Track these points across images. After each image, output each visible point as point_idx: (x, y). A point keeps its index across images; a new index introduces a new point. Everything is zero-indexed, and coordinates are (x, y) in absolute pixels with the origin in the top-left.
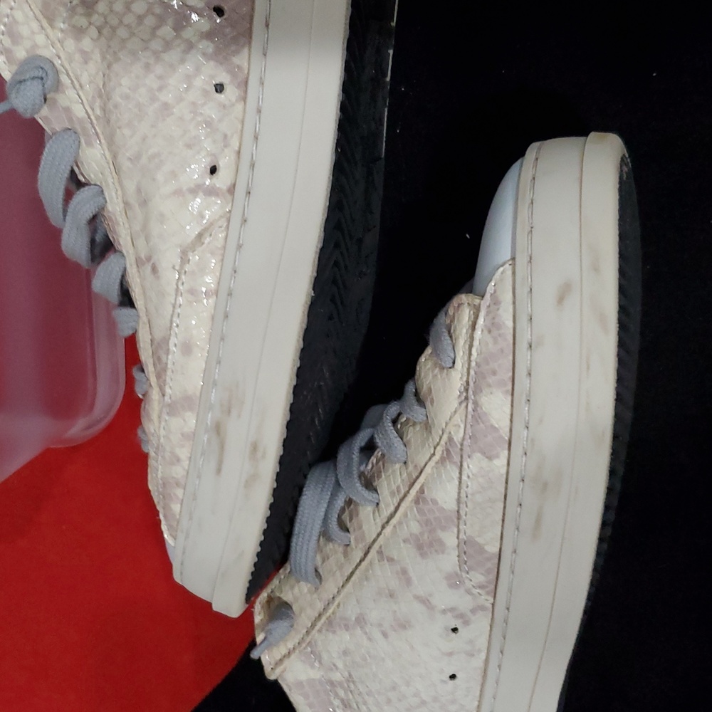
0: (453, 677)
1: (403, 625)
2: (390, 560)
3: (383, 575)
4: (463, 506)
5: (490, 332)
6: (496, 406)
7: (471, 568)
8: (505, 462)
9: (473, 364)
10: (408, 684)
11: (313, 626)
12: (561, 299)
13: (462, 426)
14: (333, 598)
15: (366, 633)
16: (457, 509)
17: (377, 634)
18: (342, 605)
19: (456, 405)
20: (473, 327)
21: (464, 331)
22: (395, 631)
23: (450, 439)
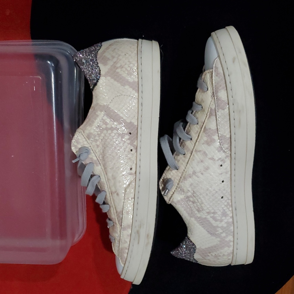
0: (223, 181)
1: (207, 169)
2: (200, 151)
3: (197, 157)
4: (218, 126)
5: (217, 76)
6: (222, 95)
7: (224, 144)
8: (228, 109)
9: (214, 86)
10: (211, 187)
11: (179, 182)
12: (234, 62)
13: (214, 104)
14: (184, 170)
15: (196, 176)
16: (216, 128)
17: (199, 174)
18: (187, 172)
19: (211, 99)
20: (212, 77)
21: (209, 79)
22: (205, 171)
23: (211, 109)
